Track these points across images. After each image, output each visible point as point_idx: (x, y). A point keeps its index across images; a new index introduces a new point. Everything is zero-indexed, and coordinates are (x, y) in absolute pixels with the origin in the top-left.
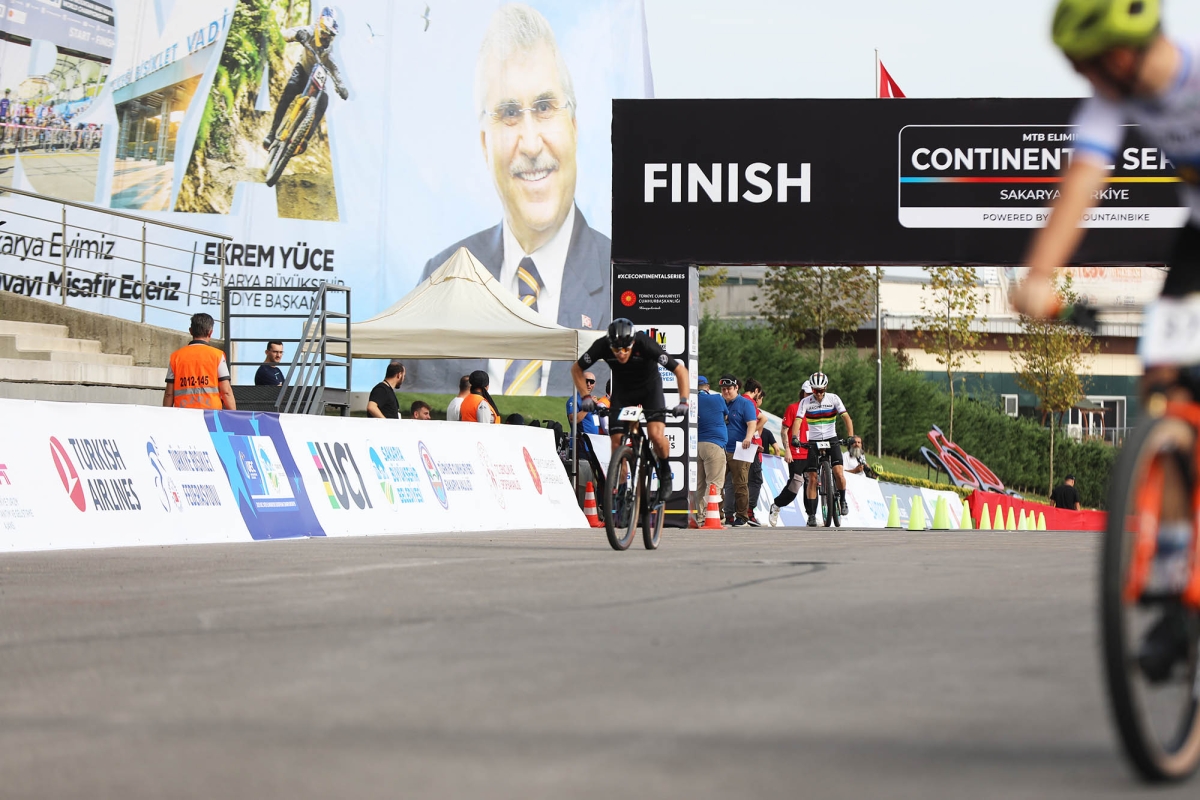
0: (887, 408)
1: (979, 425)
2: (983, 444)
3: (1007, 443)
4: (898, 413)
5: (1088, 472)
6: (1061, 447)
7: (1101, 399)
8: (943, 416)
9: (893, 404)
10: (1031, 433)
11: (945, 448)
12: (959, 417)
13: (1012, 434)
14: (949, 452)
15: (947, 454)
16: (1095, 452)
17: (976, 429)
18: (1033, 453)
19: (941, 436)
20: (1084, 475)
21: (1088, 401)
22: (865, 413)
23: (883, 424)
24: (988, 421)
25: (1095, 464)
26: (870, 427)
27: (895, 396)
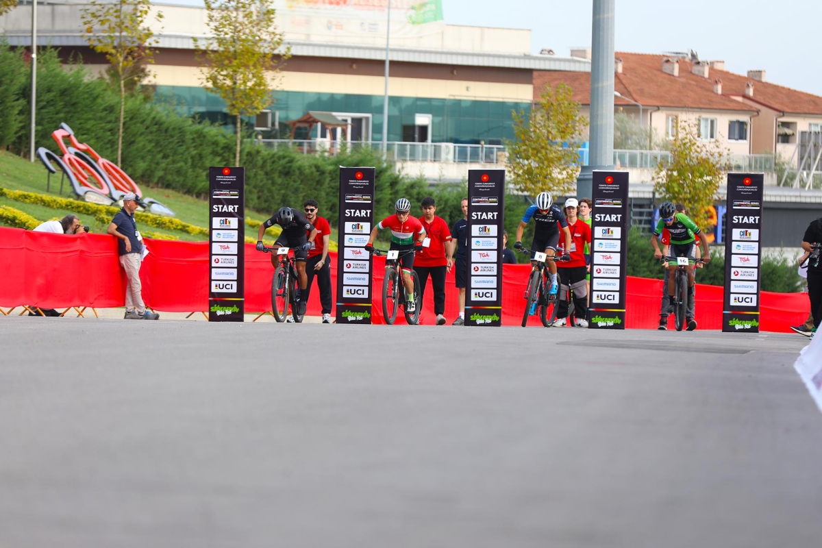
0: (43, 108)
1: (154, 128)
2: (159, 149)
3: (188, 148)
4: (57, 114)
5: (279, 181)
6: (249, 154)
7: (349, 116)
8: (112, 117)
9: (50, 103)
10: (215, 138)
11: (72, 150)
12: (131, 119)
13: (193, 139)
14: (77, 154)
15: (73, 157)
16: (287, 160)
17: (151, 133)
18: (218, 159)
19: (69, 136)
20: (274, 183)
21: (334, 118)
22: (16, 112)
23: (37, 124)
24: (165, 126)
25: (287, 173)
26: (22, 128)
27: (52, 94)
